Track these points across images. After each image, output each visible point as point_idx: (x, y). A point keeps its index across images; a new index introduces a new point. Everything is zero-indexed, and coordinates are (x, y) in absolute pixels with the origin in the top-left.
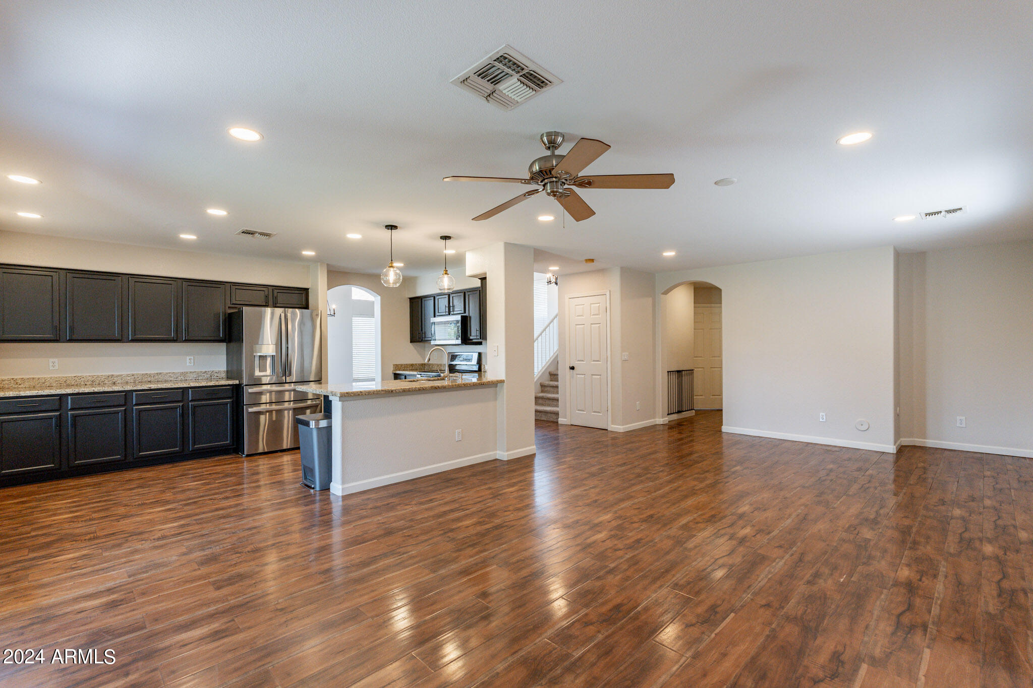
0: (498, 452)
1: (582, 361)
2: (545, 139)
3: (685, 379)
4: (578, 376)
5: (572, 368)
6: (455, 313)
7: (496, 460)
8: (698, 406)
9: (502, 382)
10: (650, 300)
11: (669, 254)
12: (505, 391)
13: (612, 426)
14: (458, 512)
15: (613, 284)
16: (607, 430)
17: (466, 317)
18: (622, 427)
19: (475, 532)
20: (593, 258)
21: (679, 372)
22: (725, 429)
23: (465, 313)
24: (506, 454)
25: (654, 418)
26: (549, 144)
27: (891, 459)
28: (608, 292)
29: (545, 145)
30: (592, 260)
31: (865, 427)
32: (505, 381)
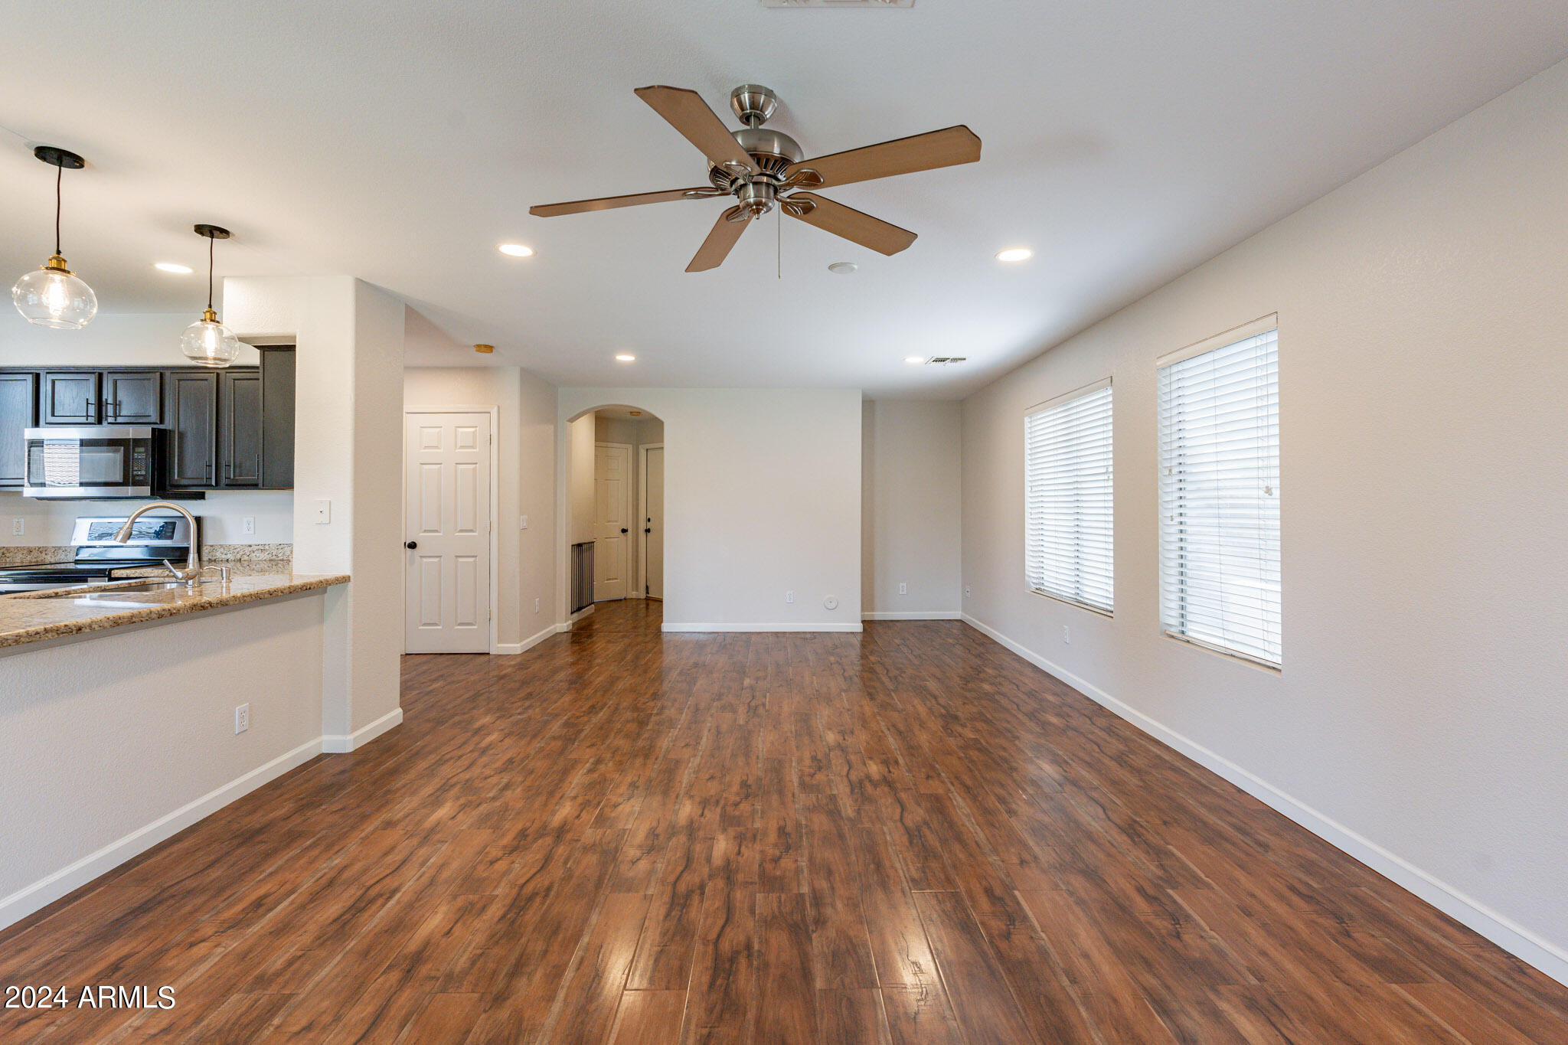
0: (325, 738)
1: (436, 531)
2: (746, 97)
3: (586, 555)
4: (425, 560)
5: (413, 546)
6: (119, 420)
7: (321, 757)
8: (598, 597)
9: (345, 580)
10: (552, 427)
11: (625, 358)
12: (350, 600)
13: (499, 645)
14: (374, 908)
15: (509, 396)
16: (488, 654)
17: (163, 432)
18: (519, 645)
19: (480, 938)
20: (494, 345)
21: (580, 545)
22: (667, 627)
23: (162, 421)
24: (351, 737)
25: (554, 623)
26: (751, 108)
27: (856, 642)
28: (496, 409)
29: (742, 108)
30: (489, 348)
31: (833, 605)
32: (352, 580)
